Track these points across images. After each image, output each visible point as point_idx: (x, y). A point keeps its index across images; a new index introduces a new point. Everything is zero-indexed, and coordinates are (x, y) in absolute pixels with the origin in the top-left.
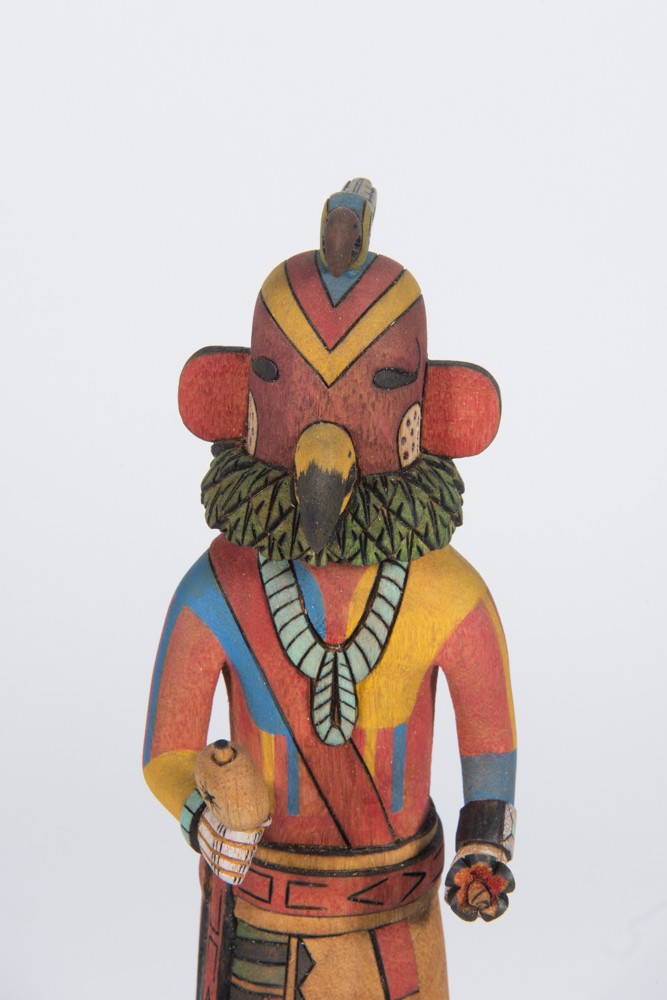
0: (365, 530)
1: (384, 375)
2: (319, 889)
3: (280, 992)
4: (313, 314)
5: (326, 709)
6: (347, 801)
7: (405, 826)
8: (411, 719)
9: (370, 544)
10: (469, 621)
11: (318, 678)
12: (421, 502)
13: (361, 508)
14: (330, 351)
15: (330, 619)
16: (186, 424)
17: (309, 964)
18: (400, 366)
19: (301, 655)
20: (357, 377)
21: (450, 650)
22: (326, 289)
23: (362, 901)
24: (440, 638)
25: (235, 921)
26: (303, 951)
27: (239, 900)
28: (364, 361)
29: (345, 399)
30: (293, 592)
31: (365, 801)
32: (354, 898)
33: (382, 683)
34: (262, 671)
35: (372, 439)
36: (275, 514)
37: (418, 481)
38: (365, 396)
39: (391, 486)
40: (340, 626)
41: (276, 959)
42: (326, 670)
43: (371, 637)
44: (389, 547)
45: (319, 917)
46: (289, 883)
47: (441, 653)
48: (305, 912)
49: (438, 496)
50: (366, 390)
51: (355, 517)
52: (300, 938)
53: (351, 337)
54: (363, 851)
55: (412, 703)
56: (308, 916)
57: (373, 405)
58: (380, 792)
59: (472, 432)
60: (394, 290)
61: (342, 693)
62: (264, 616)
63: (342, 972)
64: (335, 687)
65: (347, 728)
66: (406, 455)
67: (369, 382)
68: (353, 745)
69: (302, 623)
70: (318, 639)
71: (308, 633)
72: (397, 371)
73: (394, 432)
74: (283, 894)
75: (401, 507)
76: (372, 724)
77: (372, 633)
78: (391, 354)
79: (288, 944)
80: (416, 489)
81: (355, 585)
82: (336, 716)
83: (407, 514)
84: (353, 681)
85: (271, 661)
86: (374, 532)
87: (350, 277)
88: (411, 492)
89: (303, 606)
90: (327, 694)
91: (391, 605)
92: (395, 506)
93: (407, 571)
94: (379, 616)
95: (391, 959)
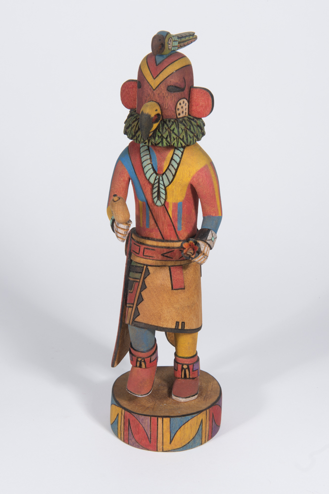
0: (162, 135)
1: (170, 88)
2: (153, 251)
3: (139, 280)
4: (151, 67)
5: (156, 194)
6: (163, 225)
7: (183, 236)
8: (184, 201)
9: (164, 140)
10: (201, 170)
11: (154, 184)
12: (181, 129)
13: (161, 128)
14: (154, 79)
15: (159, 166)
16: (123, 103)
17: (148, 273)
18: (176, 85)
19: (149, 176)
20: (162, 87)
21: (195, 179)
22: (156, 60)
23: (166, 256)
24: (192, 175)
25: (131, 261)
26: (147, 270)
27: (132, 254)
28: (164, 82)
29: (158, 94)
30: (148, 157)
31: (169, 225)
32: (163, 255)
33: (174, 188)
34: (139, 181)
35: (167, 107)
36: (137, 129)
37: (181, 122)
38: (164, 94)
39: (171, 122)
40: (161, 168)
41: (139, 271)
42: (156, 181)
43: (170, 172)
44: (169, 141)
45: (153, 260)
46: (145, 248)
47: (192, 180)
48: (148, 257)
49: (188, 128)
50: (165, 92)
51: (159, 131)
52: (147, 266)
53: (161, 75)
54: (167, 241)
55: (184, 196)
56: (149, 259)
57: (167, 97)
58: (174, 223)
59: (204, 110)
60: (177, 61)
61: (161, 189)
62: (140, 164)
63: (158, 277)
64: (159, 187)
65: (163, 201)
66: (179, 114)
67: (166, 89)
68: (165, 206)
69: (150, 166)
70: (155, 171)
71: (152, 170)
72: (176, 87)
73: (174, 106)
74: (143, 252)
75: (174, 129)
76: (170, 200)
77: (171, 171)
78: (174, 81)
79: (143, 267)
80: (180, 124)
81: (167, 156)
82: (159, 196)
83: (176, 131)
84: (164, 185)
85: (141, 177)
86: (165, 136)
87: (163, 57)
88: (178, 125)
89: (151, 161)
90: (156, 189)
91: (176, 162)
92: (172, 128)
93: (182, 153)
94: (173, 166)
95: (175, 276)
